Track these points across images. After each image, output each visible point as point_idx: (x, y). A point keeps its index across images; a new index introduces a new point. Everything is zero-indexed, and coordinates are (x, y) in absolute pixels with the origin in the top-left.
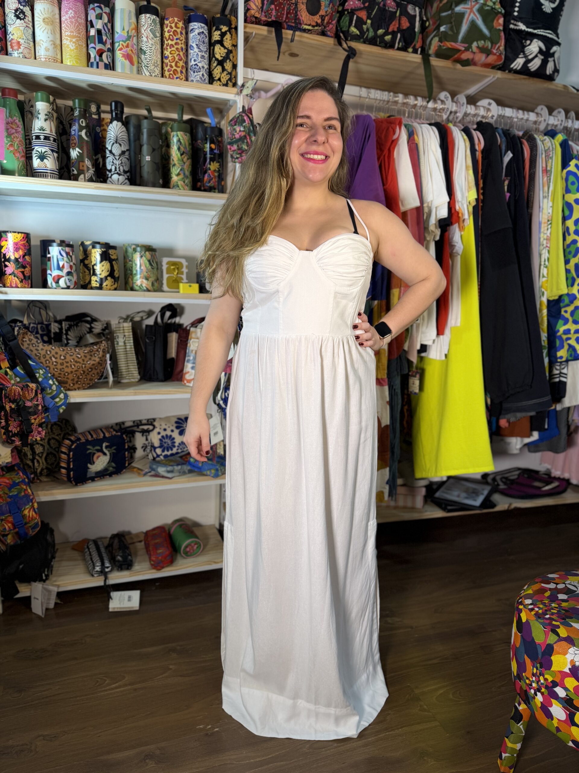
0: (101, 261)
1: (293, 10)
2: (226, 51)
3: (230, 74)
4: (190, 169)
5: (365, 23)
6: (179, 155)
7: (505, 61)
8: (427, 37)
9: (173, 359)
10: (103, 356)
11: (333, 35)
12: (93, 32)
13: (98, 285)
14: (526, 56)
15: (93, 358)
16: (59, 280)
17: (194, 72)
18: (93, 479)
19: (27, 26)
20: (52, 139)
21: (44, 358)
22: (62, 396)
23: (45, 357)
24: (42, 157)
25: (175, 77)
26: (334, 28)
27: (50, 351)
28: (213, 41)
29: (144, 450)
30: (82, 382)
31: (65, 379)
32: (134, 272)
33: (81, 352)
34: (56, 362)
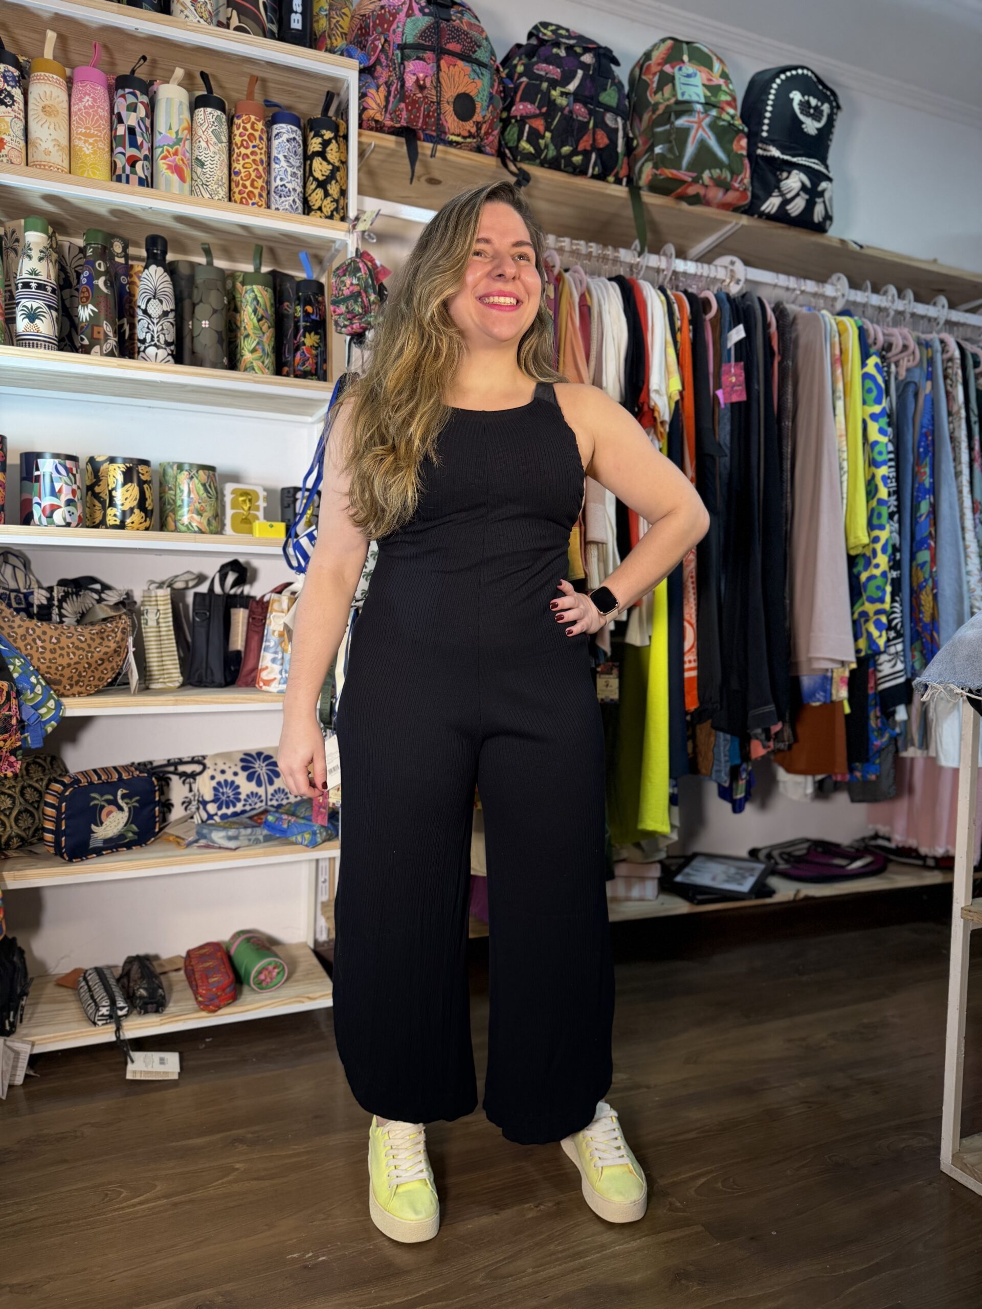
0: (124, 484)
1: (434, 112)
2: (330, 167)
3: (337, 201)
4: (272, 344)
5: (543, 137)
6: (255, 320)
7: (752, 202)
8: (636, 161)
9: (239, 652)
10: (123, 640)
11: (494, 151)
12: (121, 130)
13: (118, 523)
14: (782, 194)
15: (106, 643)
16: (52, 512)
17: (280, 197)
18: (98, 852)
19: (16, 117)
20: (49, 289)
21: (23, 641)
22: (51, 704)
23: (25, 639)
24: (32, 316)
25: (250, 202)
26: (496, 141)
27: (33, 630)
28: (310, 153)
29: (186, 809)
30: (86, 683)
31: (58, 677)
32: (179, 503)
33: (86, 632)
34: (42, 647)
